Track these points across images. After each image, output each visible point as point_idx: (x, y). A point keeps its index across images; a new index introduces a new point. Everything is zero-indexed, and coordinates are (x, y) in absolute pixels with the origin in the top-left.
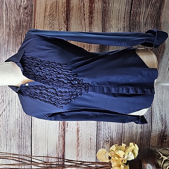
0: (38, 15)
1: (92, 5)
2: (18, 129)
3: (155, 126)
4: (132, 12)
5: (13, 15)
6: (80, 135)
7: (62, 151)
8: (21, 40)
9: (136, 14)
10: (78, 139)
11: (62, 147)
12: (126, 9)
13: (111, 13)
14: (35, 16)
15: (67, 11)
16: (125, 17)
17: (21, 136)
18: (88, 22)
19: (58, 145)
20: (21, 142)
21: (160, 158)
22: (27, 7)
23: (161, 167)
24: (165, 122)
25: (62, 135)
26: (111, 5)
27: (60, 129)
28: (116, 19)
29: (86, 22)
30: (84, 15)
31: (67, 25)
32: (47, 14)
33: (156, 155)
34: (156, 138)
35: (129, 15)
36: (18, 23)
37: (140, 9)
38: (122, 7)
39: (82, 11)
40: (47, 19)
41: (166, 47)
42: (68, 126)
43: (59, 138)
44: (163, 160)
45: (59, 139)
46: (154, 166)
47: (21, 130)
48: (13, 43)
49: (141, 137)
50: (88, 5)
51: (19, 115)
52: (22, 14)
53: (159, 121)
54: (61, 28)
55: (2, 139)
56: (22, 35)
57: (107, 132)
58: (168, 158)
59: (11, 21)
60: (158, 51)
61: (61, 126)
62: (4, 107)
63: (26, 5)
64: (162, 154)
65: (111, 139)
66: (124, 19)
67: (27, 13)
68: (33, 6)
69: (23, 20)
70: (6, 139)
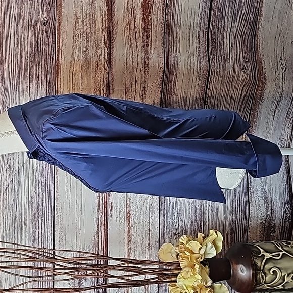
0: (65, 34)
1: (148, 17)
2: (33, 212)
3: (255, 210)
4: (211, 28)
5: (26, 35)
6: (132, 223)
7: (103, 248)
8: (39, 73)
9: (218, 31)
10: (129, 230)
11: (102, 242)
12: (200, 23)
13: (178, 30)
14: (59, 36)
15: (109, 27)
16: (201, 35)
17: (37, 224)
18: (142, 44)
19: (97, 239)
20: (38, 233)
21: (259, 255)
22: (47, 22)
23: (262, 268)
24: (271, 204)
25: (103, 223)
26: (176, 17)
27: (100, 214)
28: (187, 39)
29: (138, 44)
30: (136, 33)
31: (110, 48)
32: (78, 32)
33: (253, 251)
34: (258, 230)
35: (206, 32)
36: (33, 47)
37: (223, 23)
38: (194, 20)
39: (132, 28)
40: (78, 41)
41: (267, 81)
42: (113, 207)
43: (98, 227)
44: (264, 258)
45: (98, 230)
46: (249, 268)
47: (37, 214)
48: (26, 76)
49: (232, 229)
50: (142, 18)
51: (34, 190)
52: (39, 32)
53: (262, 202)
54: (100, 53)
55: (8, 229)
56: (39, 65)
57: (176, 219)
58: (273, 256)
59: (23, 43)
60: (255, 88)
61: (100, 208)
62: (11, 177)
63: (46, 19)
64: (263, 249)
65: (182, 231)
66: (198, 38)
67: (48, 31)
68: (57, 21)
69: (42, 42)
70: (13, 228)
